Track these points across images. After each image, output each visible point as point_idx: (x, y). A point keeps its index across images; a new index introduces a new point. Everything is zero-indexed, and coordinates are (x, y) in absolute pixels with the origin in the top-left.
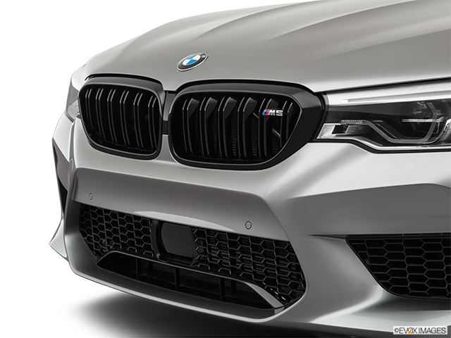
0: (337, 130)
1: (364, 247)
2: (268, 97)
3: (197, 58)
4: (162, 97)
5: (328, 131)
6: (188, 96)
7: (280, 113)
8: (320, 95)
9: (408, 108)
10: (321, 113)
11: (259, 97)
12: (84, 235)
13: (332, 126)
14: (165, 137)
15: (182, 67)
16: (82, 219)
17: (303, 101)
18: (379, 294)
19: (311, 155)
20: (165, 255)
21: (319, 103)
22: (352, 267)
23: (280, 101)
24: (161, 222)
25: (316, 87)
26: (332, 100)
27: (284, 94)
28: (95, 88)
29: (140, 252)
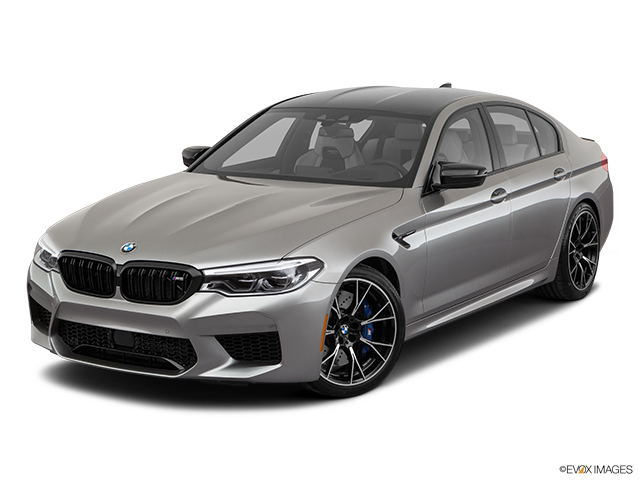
0: (209, 287)
1: (222, 339)
2: (174, 271)
3: (132, 246)
4: (115, 267)
5: (205, 287)
6: (131, 268)
7: (182, 279)
8: (201, 271)
9: (241, 276)
10: (203, 279)
11: (170, 271)
12: (61, 335)
13: (207, 285)
14: (118, 288)
15: (123, 251)
16: (60, 327)
17: (193, 274)
19: (196, 299)
20: (116, 347)
21: (200, 274)
23: (180, 274)
24: (114, 330)
25: (199, 267)
26: (207, 273)
27: (182, 270)
28: (69, 258)
29: (101, 345)
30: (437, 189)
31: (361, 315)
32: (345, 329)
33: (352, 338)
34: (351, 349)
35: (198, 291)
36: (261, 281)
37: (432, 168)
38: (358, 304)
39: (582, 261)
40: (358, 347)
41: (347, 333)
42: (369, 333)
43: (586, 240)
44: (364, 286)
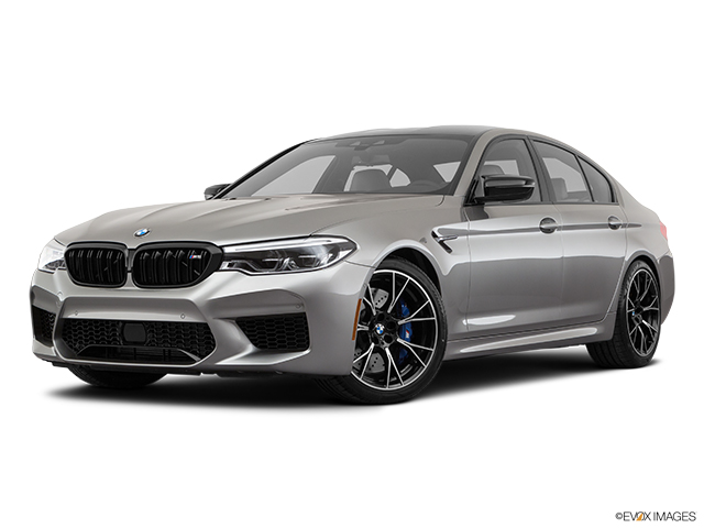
0: (230, 265)
1: (245, 324)
2: (192, 249)
3: (145, 231)
4: (126, 252)
5: (225, 265)
6: (144, 251)
7: (199, 257)
8: (221, 247)
9: (265, 253)
10: (222, 257)
11: (186, 250)
12: (65, 340)
13: (227, 263)
14: (129, 275)
15: (136, 235)
16: (64, 330)
17: (212, 251)
18: (250, 348)
19: (216, 278)
20: (126, 342)
21: (220, 252)
22: (235, 334)
23: (198, 251)
24: (125, 322)
25: (218, 244)
26: (227, 250)
27: (200, 248)
28: (77, 250)
29: (109, 343)
30: (480, 203)
31: (398, 313)
32: (380, 328)
33: (388, 339)
34: (387, 350)
35: (217, 270)
36: (287, 261)
37: (474, 183)
38: (395, 300)
39: (643, 325)
40: (396, 349)
41: (383, 333)
42: (408, 336)
43: (645, 303)
44: (400, 280)
